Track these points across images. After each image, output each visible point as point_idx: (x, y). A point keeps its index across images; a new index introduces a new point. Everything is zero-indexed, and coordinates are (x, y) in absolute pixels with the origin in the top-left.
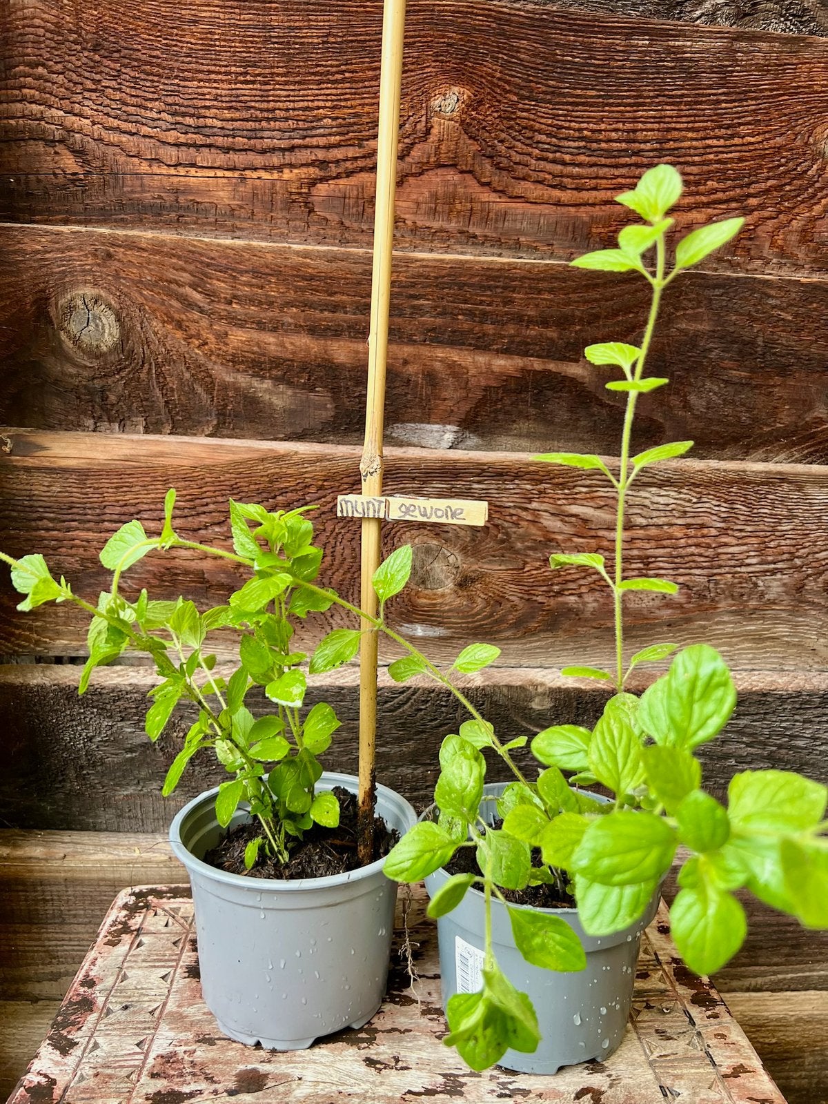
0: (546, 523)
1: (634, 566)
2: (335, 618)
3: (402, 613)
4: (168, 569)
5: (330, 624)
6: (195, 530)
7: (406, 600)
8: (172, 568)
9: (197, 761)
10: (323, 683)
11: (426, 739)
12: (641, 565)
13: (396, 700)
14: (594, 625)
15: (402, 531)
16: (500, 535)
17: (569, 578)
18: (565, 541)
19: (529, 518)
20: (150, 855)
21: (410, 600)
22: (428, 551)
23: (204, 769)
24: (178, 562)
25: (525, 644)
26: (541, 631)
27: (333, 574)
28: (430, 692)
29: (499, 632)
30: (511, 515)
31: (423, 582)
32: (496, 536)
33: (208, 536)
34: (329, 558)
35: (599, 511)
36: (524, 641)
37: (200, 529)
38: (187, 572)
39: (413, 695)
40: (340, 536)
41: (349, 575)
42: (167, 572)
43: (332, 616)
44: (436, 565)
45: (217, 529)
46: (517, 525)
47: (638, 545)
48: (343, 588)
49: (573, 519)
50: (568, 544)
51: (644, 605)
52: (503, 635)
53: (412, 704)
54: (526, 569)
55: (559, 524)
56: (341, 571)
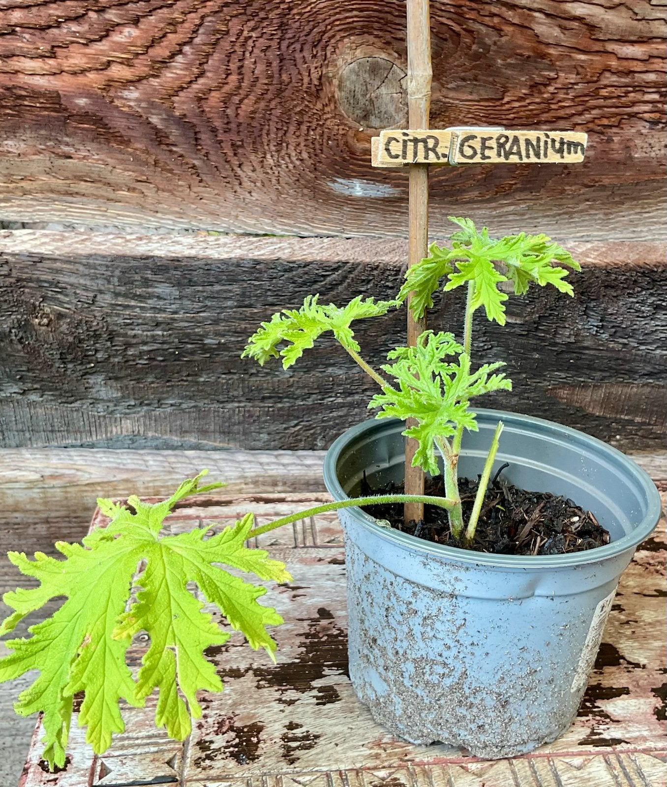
0: (539, 29)
1: (648, 97)
2: (245, 168)
3: (335, 162)
4: (8, 89)
5: (237, 177)
6: (43, 29)
7: (341, 143)
8: (15, 87)
9: (70, 357)
10: (233, 255)
11: (365, 330)
12: (656, 97)
13: (329, 279)
14: (586, 181)
15: (338, 37)
16: (474, 47)
17: (562, 113)
18: (561, 57)
19: (516, 21)
20: (17, 473)
21: (346, 144)
22: (374, 69)
23: (79, 367)
24: (23, 79)
25: (495, 208)
26: (517, 190)
27: (241, 101)
28: (373, 269)
29: (462, 191)
30: (492, 15)
31: (366, 117)
32: (469, 48)
33: (61, 39)
34: (233, 78)
35: (611, 12)
36: (493, 205)
37: (50, 27)
38: (35, 94)
39: (350, 272)
40: (250, 43)
41: (262, 104)
42: (7, 93)
43: (240, 166)
44: (383, 90)
45: (74, 27)
46: (499, 31)
47: (657, 67)
48: (255, 124)
49: (575, 24)
50: (566, 63)
51: (653, 154)
52: (467, 196)
53: (349, 285)
54: (506, 100)
55: (556, 32)
56: (252, 97)
